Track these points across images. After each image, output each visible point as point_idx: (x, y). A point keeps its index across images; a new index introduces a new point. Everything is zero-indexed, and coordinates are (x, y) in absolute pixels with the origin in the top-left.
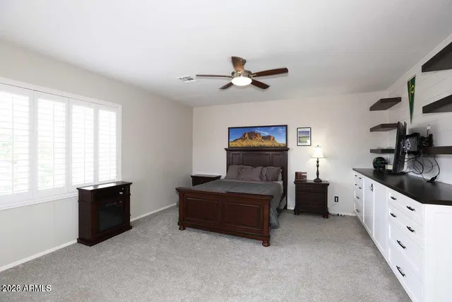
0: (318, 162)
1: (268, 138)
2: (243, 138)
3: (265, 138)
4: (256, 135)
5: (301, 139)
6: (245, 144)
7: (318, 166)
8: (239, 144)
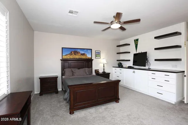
0: (104, 65)
1: (83, 54)
2: (71, 54)
3: (82, 54)
4: (78, 53)
5: (97, 56)
6: (72, 57)
7: (104, 67)
8: (68, 57)
